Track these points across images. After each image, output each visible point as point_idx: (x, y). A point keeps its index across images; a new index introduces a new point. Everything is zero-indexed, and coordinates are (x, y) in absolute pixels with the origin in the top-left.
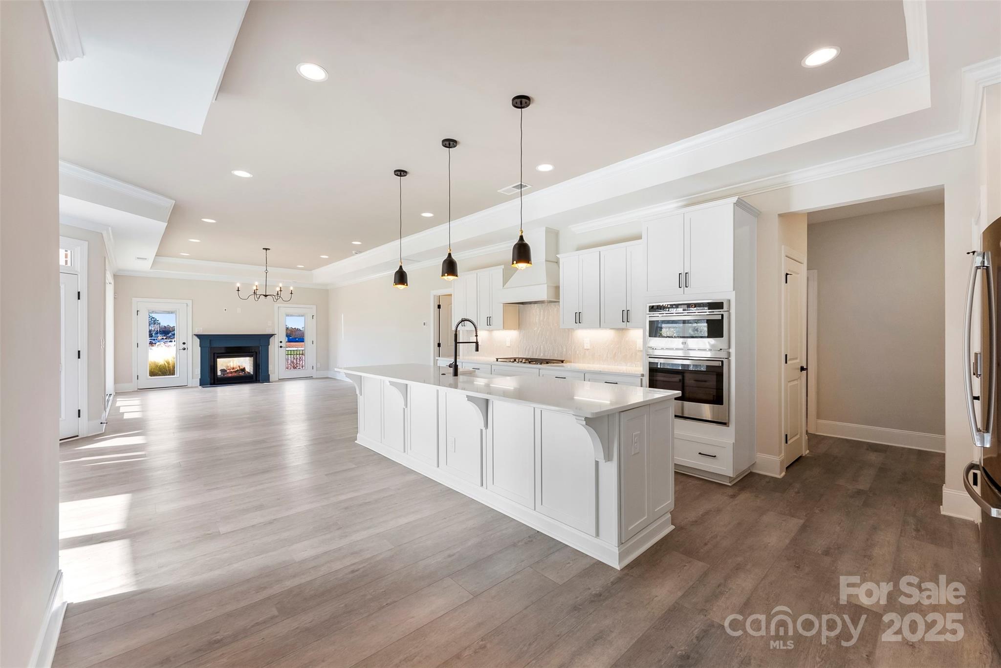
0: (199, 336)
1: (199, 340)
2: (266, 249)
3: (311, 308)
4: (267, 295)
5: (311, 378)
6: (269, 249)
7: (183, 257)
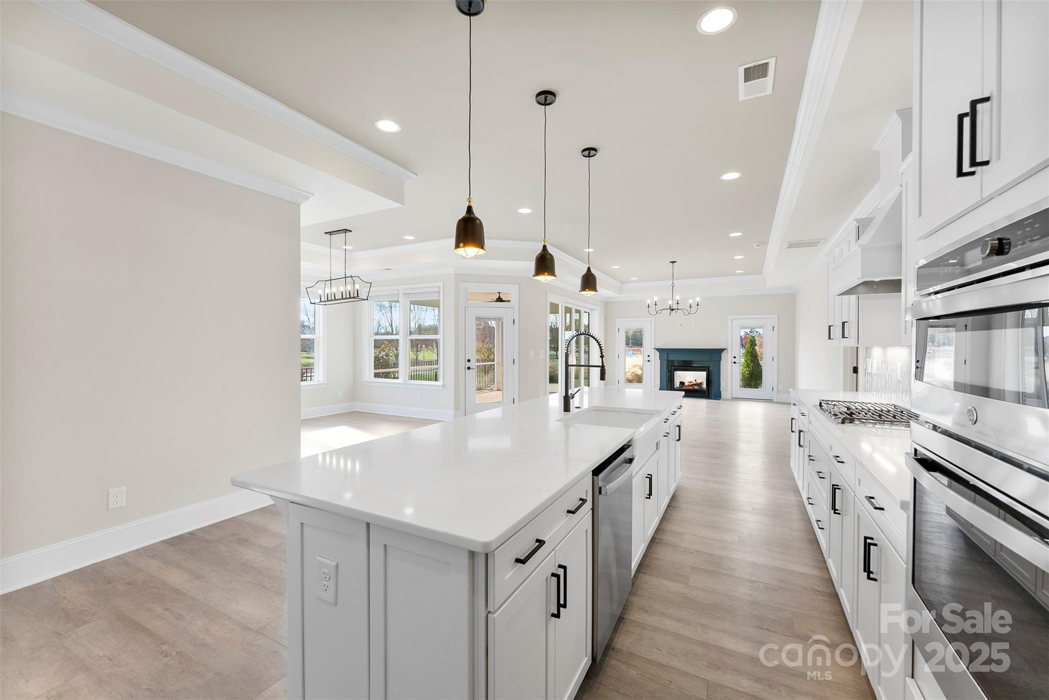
0: (660, 350)
1: (658, 353)
2: (673, 262)
3: (772, 318)
4: (674, 309)
5: (770, 401)
6: (676, 262)
7: (634, 281)
